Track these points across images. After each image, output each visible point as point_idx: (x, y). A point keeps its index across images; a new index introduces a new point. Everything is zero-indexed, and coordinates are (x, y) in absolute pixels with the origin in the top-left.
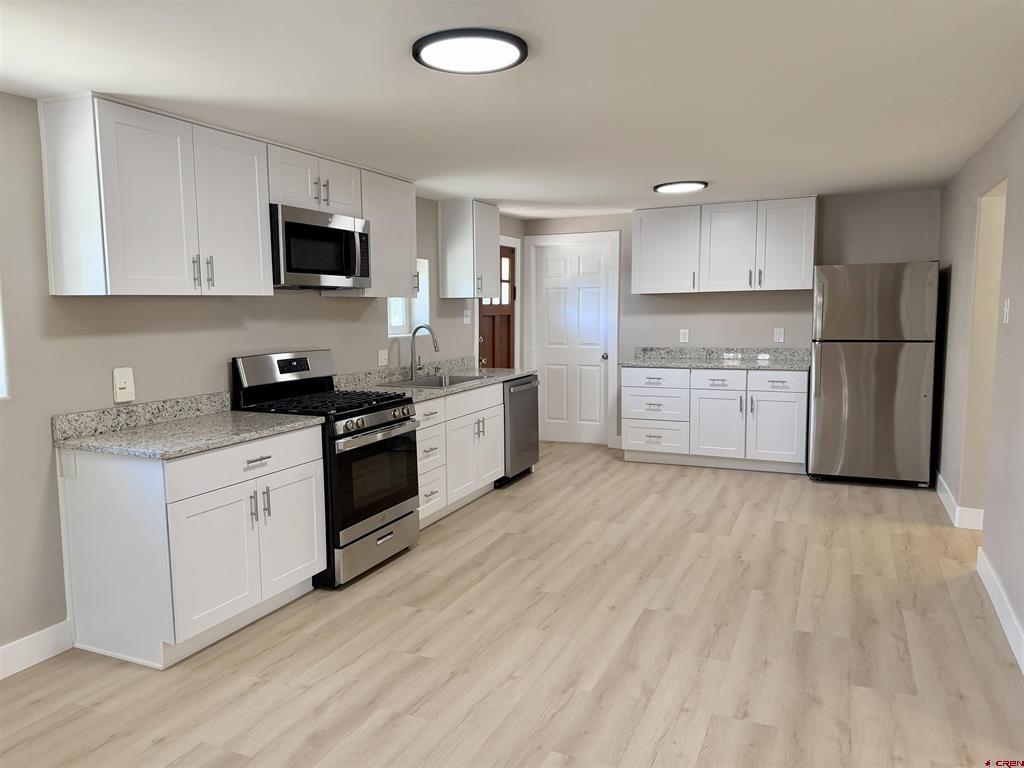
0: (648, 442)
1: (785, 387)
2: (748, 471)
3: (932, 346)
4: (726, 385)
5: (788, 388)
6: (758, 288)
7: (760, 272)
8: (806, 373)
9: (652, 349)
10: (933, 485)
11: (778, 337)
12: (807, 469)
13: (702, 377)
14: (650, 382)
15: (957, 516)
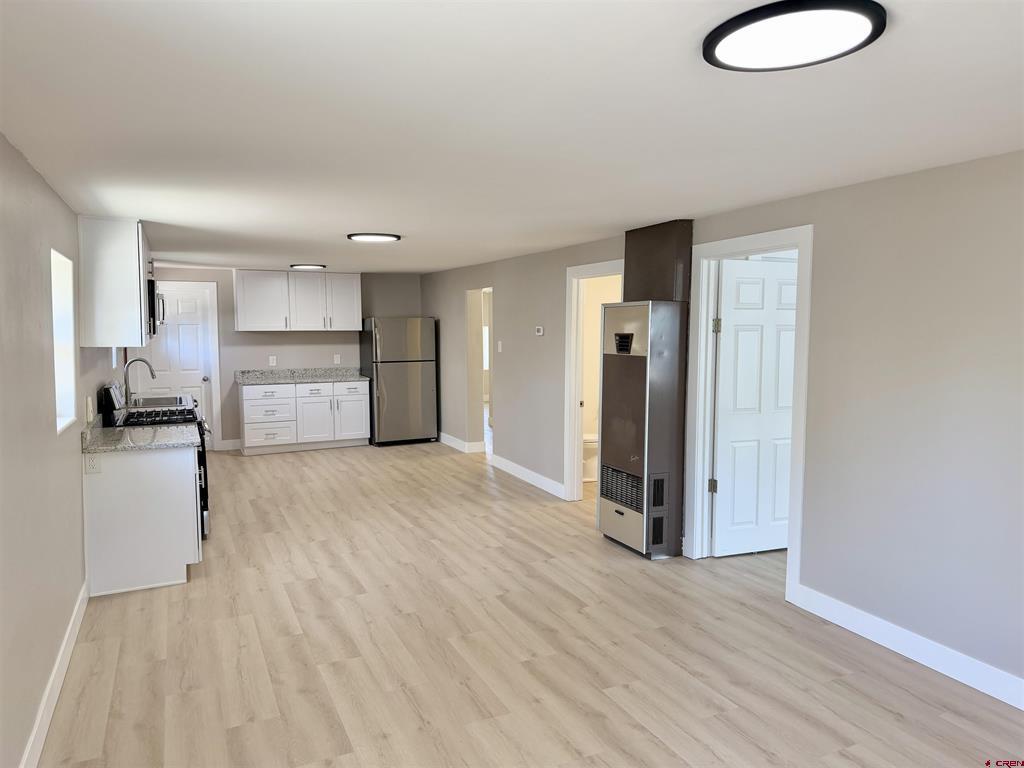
0: (266, 439)
2: (339, 447)
3: (434, 363)
4: (320, 393)
5: (358, 392)
6: (330, 329)
7: (330, 319)
8: (368, 382)
9: (249, 372)
10: (437, 439)
11: (337, 360)
12: (371, 441)
13: (304, 389)
14: (266, 395)
15: (468, 448)
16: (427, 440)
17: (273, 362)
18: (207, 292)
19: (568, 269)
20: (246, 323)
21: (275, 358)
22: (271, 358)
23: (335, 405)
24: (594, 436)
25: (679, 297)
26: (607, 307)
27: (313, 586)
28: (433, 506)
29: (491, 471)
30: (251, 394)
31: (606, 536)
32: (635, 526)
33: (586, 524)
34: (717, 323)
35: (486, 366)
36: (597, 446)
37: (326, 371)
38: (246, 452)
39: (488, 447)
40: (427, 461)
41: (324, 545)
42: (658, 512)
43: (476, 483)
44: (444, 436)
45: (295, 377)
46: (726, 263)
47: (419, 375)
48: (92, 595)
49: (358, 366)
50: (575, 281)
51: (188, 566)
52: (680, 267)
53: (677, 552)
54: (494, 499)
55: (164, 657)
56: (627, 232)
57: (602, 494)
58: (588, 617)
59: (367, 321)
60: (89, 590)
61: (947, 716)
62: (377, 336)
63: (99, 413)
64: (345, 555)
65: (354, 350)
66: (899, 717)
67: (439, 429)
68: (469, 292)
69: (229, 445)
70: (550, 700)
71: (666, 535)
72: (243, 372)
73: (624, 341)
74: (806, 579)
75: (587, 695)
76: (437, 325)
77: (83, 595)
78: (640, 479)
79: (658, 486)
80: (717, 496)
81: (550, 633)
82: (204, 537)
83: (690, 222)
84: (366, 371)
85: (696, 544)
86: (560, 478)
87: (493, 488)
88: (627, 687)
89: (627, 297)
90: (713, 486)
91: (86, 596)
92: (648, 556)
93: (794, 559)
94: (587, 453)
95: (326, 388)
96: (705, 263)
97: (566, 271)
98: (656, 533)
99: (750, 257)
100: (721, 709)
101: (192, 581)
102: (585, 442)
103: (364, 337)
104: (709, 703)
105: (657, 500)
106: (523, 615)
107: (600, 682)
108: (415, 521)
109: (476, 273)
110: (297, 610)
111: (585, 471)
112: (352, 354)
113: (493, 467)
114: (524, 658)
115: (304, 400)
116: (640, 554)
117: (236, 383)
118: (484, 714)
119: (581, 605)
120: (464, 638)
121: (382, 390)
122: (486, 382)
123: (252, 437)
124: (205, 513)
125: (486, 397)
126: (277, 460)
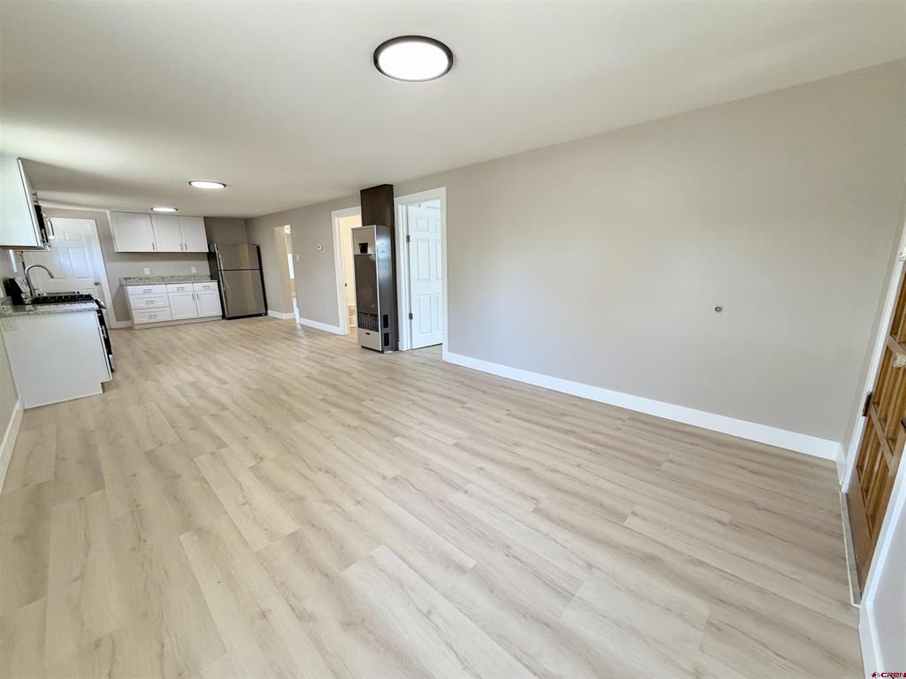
0: (149, 319)
1: (209, 288)
2: (202, 321)
3: (259, 271)
4: (184, 290)
7: (185, 245)
9: (130, 278)
10: (266, 314)
11: (194, 270)
12: (224, 317)
13: (172, 287)
14: (145, 291)
15: (284, 316)
16: (260, 315)
17: (147, 272)
18: (88, 227)
19: (333, 212)
20: (122, 246)
21: (147, 269)
22: (145, 269)
23: (195, 297)
24: (353, 304)
25: (389, 225)
26: (353, 230)
27: (193, 384)
28: (266, 344)
29: (299, 327)
30: (132, 291)
31: (363, 347)
32: (376, 338)
33: (354, 344)
34: (408, 237)
35: (292, 276)
36: (355, 308)
37: (187, 277)
38: (136, 327)
39: (297, 317)
40: (259, 324)
41: (198, 367)
42: (387, 330)
43: (290, 332)
44: (269, 312)
45: (163, 280)
46: (410, 207)
47: (250, 278)
48: (26, 407)
49: (209, 274)
50: (336, 219)
51: (102, 383)
52: (389, 210)
53: (396, 349)
54: (301, 338)
55: (92, 429)
56: (361, 191)
57: (359, 326)
58: (353, 378)
59: (212, 246)
60: (23, 404)
61: (502, 389)
62: (219, 256)
63: (8, 295)
64: (213, 370)
65: (205, 264)
66: (485, 392)
67: (266, 309)
68: (276, 229)
69: (123, 324)
70: (334, 410)
71: (391, 341)
72: (126, 279)
73: (364, 247)
74: (450, 350)
75: (352, 405)
76: (258, 248)
77: (18, 407)
78: (377, 316)
79: (385, 318)
80: (413, 321)
81: (334, 387)
82: (112, 370)
83: (392, 186)
84: (214, 276)
85: (404, 344)
86: (337, 325)
87: (301, 333)
88: (372, 400)
89: (363, 225)
90: (411, 316)
91: (21, 408)
92: (382, 352)
93: (445, 347)
94: (351, 313)
95: (188, 286)
96: (400, 207)
97: (331, 214)
98: (386, 341)
99: (422, 204)
100: (414, 401)
101: (107, 393)
102: (350, 307)
103: (211, 256)
104: (409, 400)
105: (386, 324)
106: (321, 382)
107: (359, 400)
108: (255, 351)
109: (280, 217)
110: (185, 396)
111: (351, 322)
112: (204, 267)
113: (301, 325)
114: (321, 397)
115: (172, 294)
116: (380, 352)
117: (121, 285)
118: (299, 420)
119: (349, 374)
120: (288, 394)
121: (227, 285)
122: (292, 284)
123: (138, 318)
124: (110, 356)
125: (294, 294)
126: (160, 330)
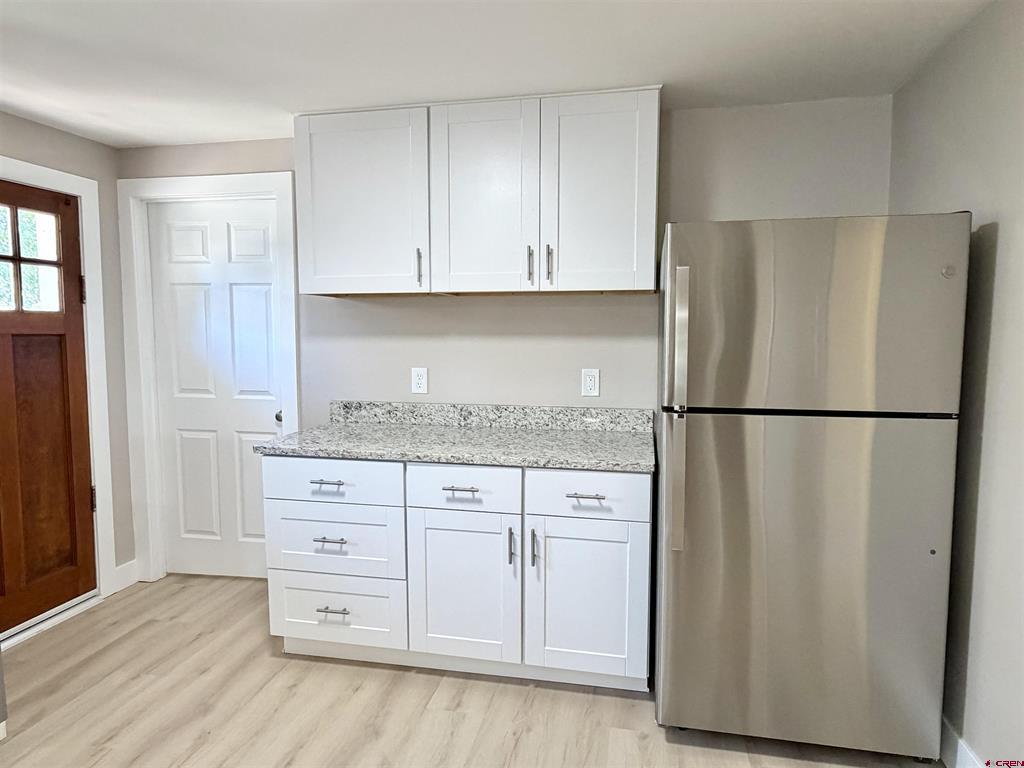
1: (601, 509)
4: (480, 501)
5: (609, 510)
6: (546, 287)
7: (549, 253)
8: (648, 479)
9: (359, 406)
17: (419, 383)
22: (415, 371)
49: (651, 408)
